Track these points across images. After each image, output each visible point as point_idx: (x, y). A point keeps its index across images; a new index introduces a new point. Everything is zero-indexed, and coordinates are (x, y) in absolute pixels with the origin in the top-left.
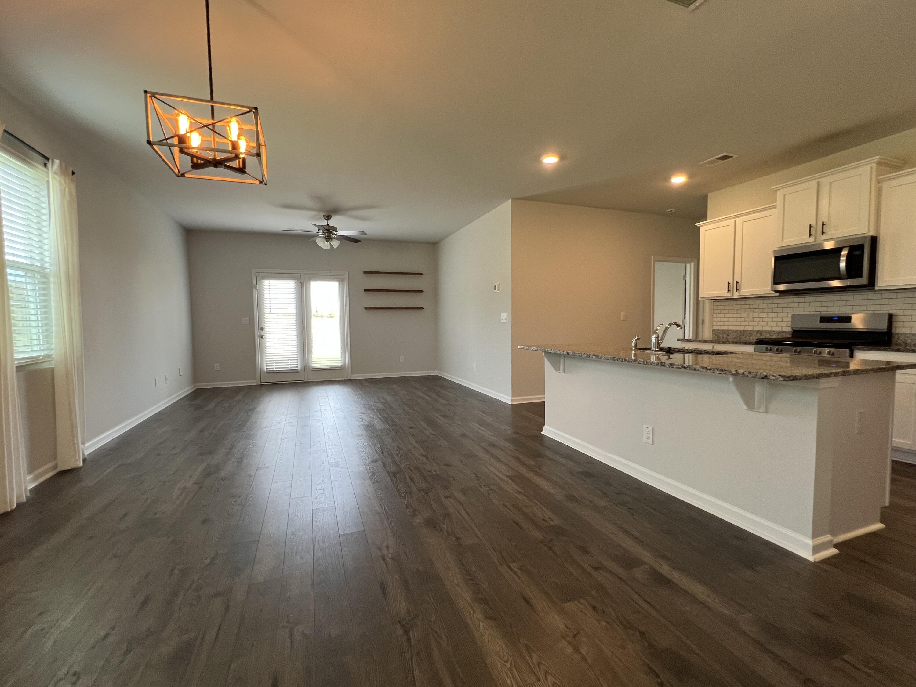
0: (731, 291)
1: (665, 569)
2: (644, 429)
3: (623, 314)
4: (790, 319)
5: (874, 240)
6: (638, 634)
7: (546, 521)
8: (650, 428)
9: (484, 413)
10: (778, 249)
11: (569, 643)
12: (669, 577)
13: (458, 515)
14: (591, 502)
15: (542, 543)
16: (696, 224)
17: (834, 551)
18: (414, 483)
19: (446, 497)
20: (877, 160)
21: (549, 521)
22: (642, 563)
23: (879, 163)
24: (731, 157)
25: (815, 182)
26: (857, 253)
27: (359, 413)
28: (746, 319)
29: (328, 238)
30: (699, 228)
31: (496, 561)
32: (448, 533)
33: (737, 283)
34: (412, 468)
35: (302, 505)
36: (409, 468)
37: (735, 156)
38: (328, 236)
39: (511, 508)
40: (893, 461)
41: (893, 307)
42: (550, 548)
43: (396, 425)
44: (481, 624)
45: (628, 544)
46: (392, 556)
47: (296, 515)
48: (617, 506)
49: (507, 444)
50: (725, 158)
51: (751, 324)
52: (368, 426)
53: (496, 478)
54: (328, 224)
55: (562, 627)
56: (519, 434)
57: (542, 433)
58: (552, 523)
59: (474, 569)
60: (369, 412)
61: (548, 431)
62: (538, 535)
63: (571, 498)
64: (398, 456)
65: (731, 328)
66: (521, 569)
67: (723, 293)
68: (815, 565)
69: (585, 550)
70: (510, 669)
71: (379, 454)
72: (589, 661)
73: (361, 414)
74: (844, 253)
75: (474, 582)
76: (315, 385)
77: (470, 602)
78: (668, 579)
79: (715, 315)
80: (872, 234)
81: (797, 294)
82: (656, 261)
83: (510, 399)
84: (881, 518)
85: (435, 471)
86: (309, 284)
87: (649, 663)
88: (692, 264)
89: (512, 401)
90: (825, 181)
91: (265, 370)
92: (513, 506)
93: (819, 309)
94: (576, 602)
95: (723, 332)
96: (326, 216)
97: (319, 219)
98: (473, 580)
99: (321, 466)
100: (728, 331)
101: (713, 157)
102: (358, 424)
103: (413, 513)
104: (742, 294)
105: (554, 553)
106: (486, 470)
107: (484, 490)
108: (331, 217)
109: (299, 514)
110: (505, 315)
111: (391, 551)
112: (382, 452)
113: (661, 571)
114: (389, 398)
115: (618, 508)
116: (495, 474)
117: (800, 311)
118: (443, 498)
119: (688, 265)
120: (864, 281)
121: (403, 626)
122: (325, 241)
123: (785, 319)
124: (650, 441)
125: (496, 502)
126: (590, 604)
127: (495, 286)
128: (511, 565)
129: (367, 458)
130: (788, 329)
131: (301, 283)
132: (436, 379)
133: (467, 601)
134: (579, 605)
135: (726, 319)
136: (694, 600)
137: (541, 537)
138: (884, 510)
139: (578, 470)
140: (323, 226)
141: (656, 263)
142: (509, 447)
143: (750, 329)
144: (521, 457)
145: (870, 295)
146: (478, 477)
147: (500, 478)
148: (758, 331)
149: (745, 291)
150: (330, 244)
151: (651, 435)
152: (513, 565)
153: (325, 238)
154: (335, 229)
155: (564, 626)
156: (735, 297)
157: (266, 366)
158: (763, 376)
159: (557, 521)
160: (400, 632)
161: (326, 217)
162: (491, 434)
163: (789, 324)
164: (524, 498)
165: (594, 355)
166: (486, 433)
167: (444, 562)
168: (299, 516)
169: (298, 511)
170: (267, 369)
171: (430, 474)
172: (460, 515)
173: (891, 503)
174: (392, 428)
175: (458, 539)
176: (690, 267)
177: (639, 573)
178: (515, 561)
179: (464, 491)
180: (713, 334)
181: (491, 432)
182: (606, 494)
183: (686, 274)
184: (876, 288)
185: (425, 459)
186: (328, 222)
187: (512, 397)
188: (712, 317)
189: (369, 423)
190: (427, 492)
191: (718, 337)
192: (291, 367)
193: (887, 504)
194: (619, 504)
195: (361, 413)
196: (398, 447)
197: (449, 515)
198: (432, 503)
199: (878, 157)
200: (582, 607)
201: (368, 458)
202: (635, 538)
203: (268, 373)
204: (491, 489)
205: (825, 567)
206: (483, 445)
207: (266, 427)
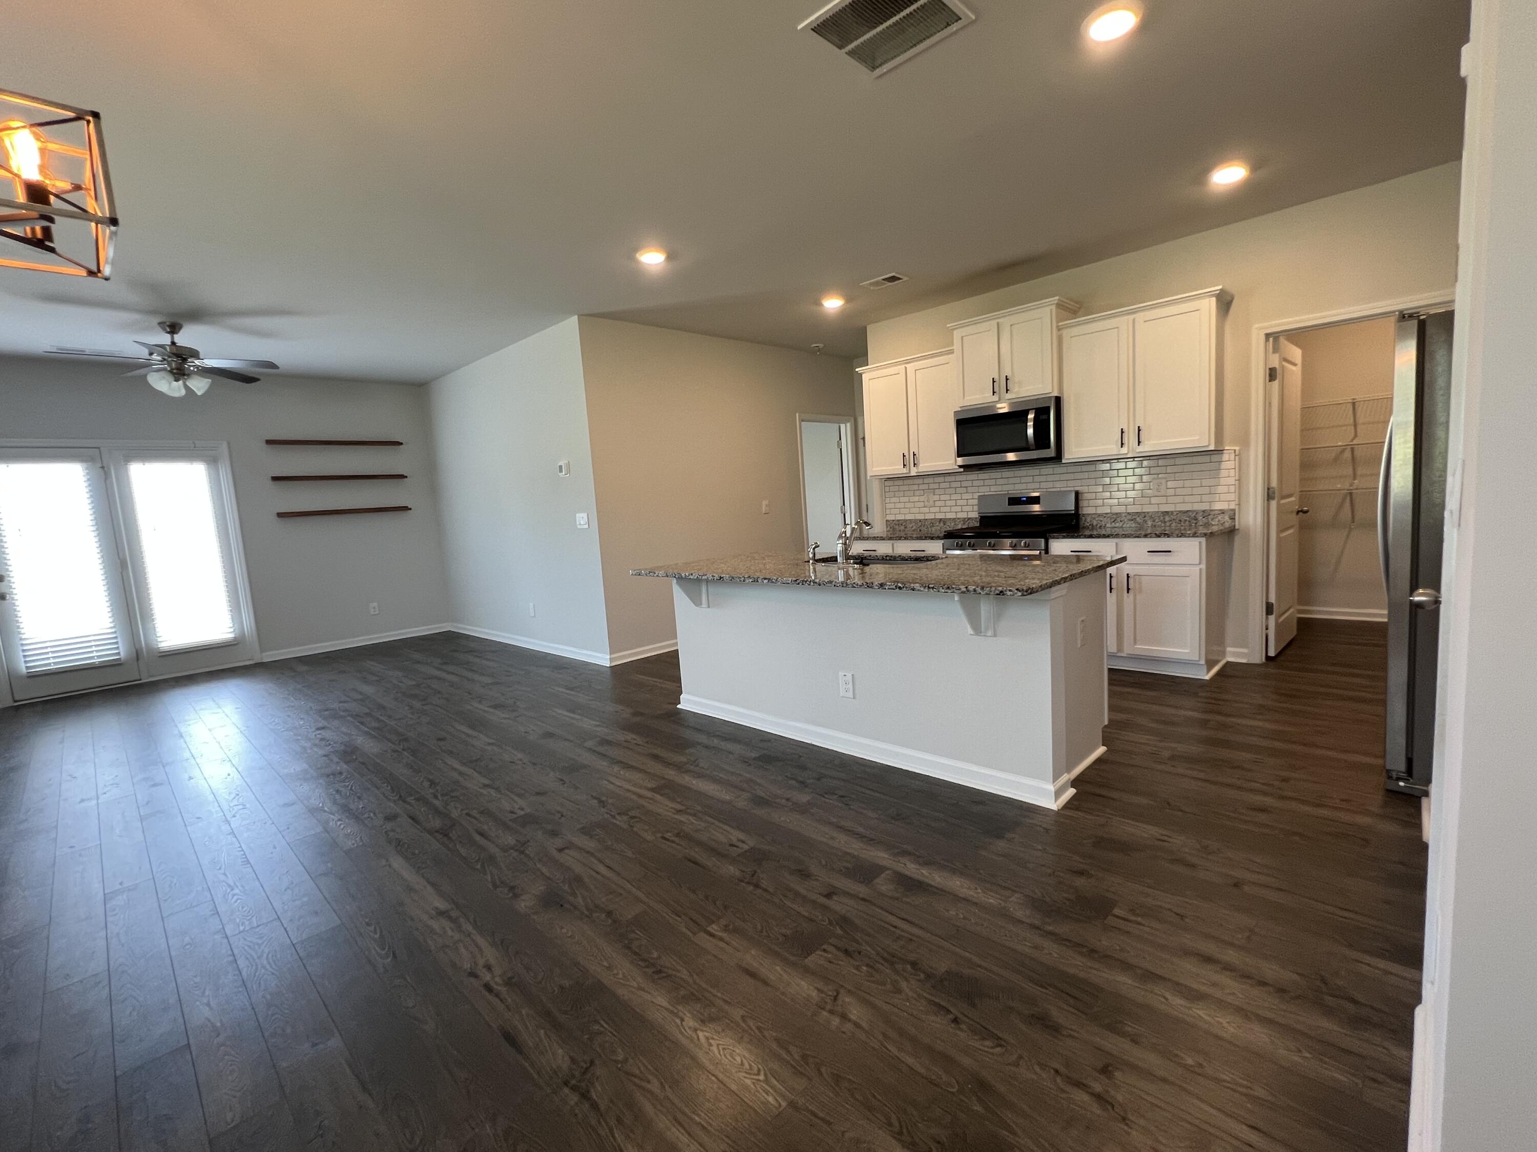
0: (908, 466)
1: (911, 868)
2: (840, 678)
3: (765, 503)
4: (976, 502)
5: (1058, 400)
6: (909, 967)
7: (735, 846)
8: (849, 676)
9: (572, 689)
10: (960, 409)
11: (831, 1012)
12: (920, 878)
13: (594, 874)
14: (788, 800)
15: (742, 881)
16: (857, 370)
17: (1072, 792)
18: (490, 841)
19: (560, 850)
20: (1056, 302)
21: (740, 845)
22: (882, 869)
23: (1059, 306)
24: (899, 279)
25: (994, 323)
26: (1044, 417)
27: (314, 729)
28: (926, 503)
29: (179, 373)
30: (861, 375)
31: (684, 930)
32: (588, 909)
33: (914, 455)
34: (474, 813)
35: (263, 943)
36: (468, 814)
37: (905, 279)
38: (177, 369)
39: (676, 839)
40: (1110, 670)
41: (1078, 483)
42: (757, 886)
43: (406, 740)
44: (701, 1034)
45: (856, 847)
46: (503, 981)
47: (259, 966)
48: (824, 797)
49: (630, 736)
50: (893, 279)
51: (933, 510)
52: (345, 752)
53: (633, 797)
54: (173, 343)
55: (814, 994)
56: (642, 714)
57: (679, 706)
58: (746, 847)
59: (655, 955)
60: (336, 723)
61: (689, 702)
62: (732, 870)
63: (760, 801)
64: (436, 797)
65: (909, 517)
66: (726, 928)
67: (897, 469)
68: (1058, 813)
69: (804, 874)
70: (766, 1081)
71: (395, 801)
72: (864, 1024)
73: (319, 732)
74: (1031, 416)
75: (664, 975)
76: (174, 687)
77: (671, 1008)
78: (919, 881)
79: (888, 500)
80: (1056, 394)
81: (980, 469)
82: (803, 421)
83: (608, 657)
84: (1103, 740)
85: (522, 809)
86: (126, 471)
87: (933, 998)
88: (848, 425)
89: (611, 660)
90: (1006, 322)
91: (24, 671)
92: (678, 835)
93: (1006, 488)
94: (819, 952)
95: (899, 523)
96: (168, 323)
97: (146, 329)
98: (660, 972)
99: (272, 853)
100: (905, 521)
101: (879, 276)
102: (321, 752)
103: (511, 895)
104: (920, 470)
105: (765, 890)
106: (611, 787)
107: (621, 821)
108: (180, 327)
109: (265, 962)
110: (585, 515)
111: (498, 971)
112: (400, 796)
113: (907, 873)
114: (369, 690)
115: (827, 800)
116: (629, 791)
117: (985, 491)
118: (555, 853)
119: (843, 426)
120: (1051, 452)
121: (574, 1089)
122: (171, 378)
123: (970, 502)
124: (850, 694)
125: (649, 837)
126: (838, 949)
127: (561, 467)
128: (709, 929)
129: (372, 815)
130: (975, 515)
131: (103, 467)
132: (451, 638)
133: (667, 1009)
134: (826, 955)
135: (902, 505)
136: (958, 899)
137: (738, 873)
138: (1106, 730)
139: (753, 755)
140: (162, 346)
141: (803, 423)
142: (634, 739)
143: (931, 516)
144: (658, 751)
145: (1058, 469)
146: (602, 803)
147: (640, 796)
148: (941, 519)
149: (925, 466)
150: (186, 387)
151: (850, 686)
152: (713, 928)
153: (171, 372)
154: (195, 354)
155: (816, 991)
156: (913, 473)
157: (26, 662)
158: (998, 592)
159: (751, 842)
160: (573, 1098)
161: (168, 326)
162: (598, 723)
163: (976, 508)
164: (691, 818)
165: (765, 579)
166: (587, 724)
167: (601, 959)
168: (268, 967)
169: (259, 958)
170: (27, 668)
171: (514, 816)
172: (597, 873)
173: (1110, 720)
174: (401, 747)
175: (609, 914)
176: (846, 429)
177: (883, 885)
178: (713, 922)
179: (586, 831)
180: (887, 527)
181: (595, 720)
182: (803, 783)
183: (840, 439)
184: (1064, 461)
185: (492, 792)
186: (173, 338)
187: (610, 654)
188: (884, 503)
189: (346, 746)
190: (522, 849)
191: (894, 529)
192: (99, 657)
193: (1106, 723)
194: (826, 793)
195: (318, 729)
196: (430, 780)
197: (578, 879)
198: (539, 866)
199: (1057, 298)
200: (830, 956)
201: (374, 813)
202: (861, 837)
203: (33, 676)
204: (632, 817)
205: (1068, 813)
206: (589, 744)
207: (82, 801)
